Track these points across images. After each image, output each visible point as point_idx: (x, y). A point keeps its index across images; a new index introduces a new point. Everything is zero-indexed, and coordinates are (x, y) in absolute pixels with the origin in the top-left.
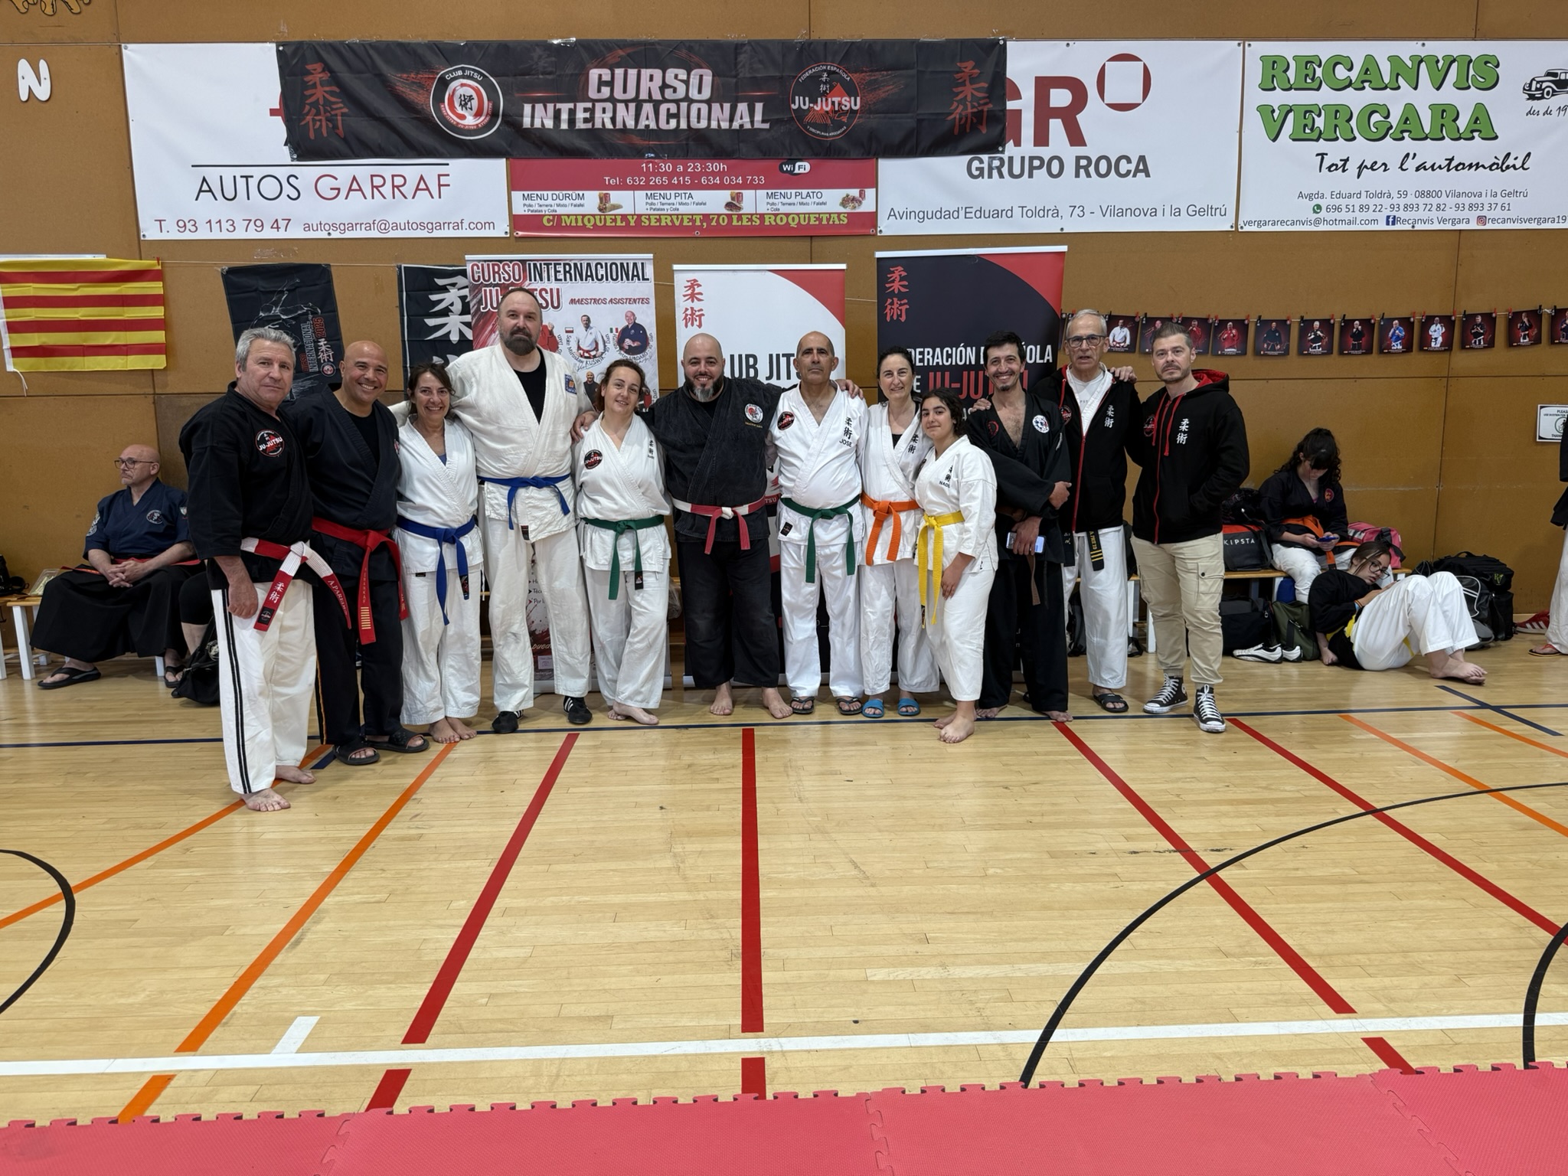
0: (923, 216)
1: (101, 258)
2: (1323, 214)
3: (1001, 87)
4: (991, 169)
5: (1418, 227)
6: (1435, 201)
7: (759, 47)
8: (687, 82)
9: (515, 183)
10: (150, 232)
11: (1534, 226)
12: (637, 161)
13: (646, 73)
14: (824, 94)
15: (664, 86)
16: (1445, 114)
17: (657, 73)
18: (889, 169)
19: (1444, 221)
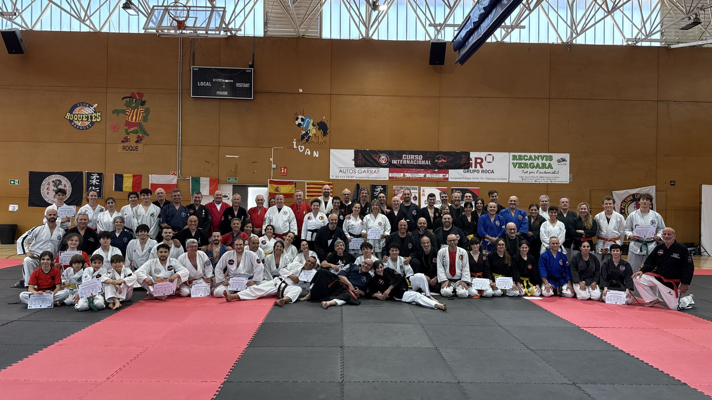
0: (456, 178)
1: (323, 181)
2: (524, 180)
3: (469, 159)
4: (467, 171)
5: (540, 182)
6: (543, 178)
7: (430, 152)
8: (418, 157)
9: (390, 172)
10: (331, 177)
11: (560, 183)
12: (409, 169)
13: (412, 156)
14: (440, 159)
15: (415, 158)
16: (544, 165)
17: (414, 156)
18: (450, 171)
19: (545, 182)
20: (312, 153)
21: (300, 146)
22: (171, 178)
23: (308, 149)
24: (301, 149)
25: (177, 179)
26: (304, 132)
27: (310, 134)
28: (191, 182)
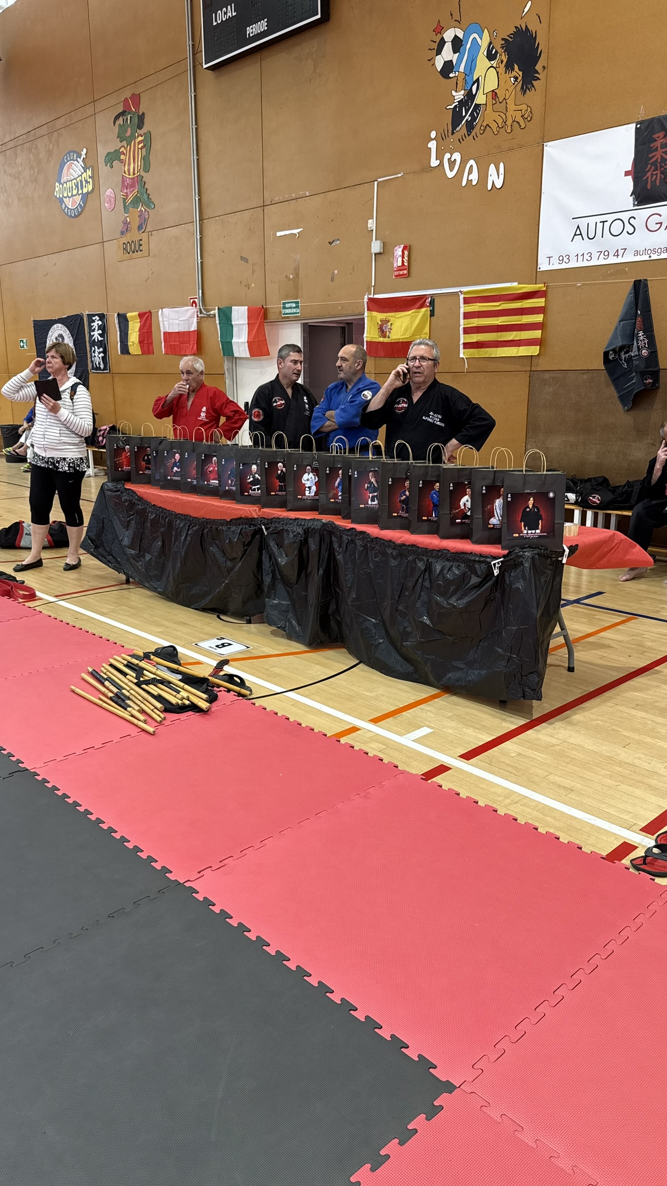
1: (515, 284)
10: (543, 266)
20: (483, 176)
21: (448, 156)
22: (189, 314)
23: (472, 162)
24: (452, 164)
25: (198, 316)
26: (459, 95)
27: (480, 99)
28: (218, 322)
